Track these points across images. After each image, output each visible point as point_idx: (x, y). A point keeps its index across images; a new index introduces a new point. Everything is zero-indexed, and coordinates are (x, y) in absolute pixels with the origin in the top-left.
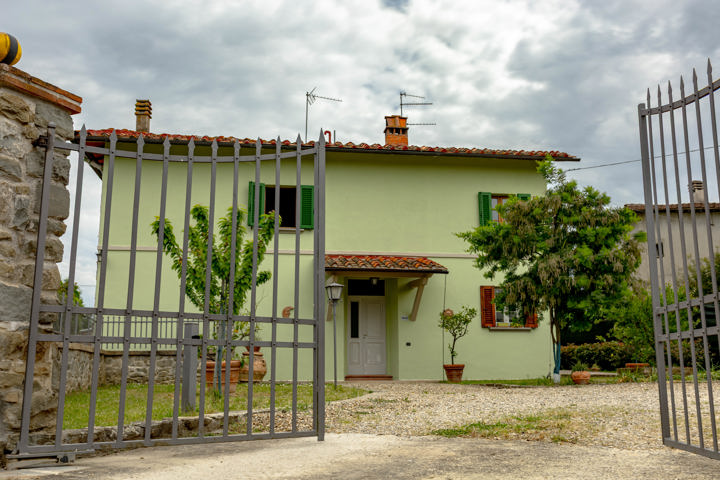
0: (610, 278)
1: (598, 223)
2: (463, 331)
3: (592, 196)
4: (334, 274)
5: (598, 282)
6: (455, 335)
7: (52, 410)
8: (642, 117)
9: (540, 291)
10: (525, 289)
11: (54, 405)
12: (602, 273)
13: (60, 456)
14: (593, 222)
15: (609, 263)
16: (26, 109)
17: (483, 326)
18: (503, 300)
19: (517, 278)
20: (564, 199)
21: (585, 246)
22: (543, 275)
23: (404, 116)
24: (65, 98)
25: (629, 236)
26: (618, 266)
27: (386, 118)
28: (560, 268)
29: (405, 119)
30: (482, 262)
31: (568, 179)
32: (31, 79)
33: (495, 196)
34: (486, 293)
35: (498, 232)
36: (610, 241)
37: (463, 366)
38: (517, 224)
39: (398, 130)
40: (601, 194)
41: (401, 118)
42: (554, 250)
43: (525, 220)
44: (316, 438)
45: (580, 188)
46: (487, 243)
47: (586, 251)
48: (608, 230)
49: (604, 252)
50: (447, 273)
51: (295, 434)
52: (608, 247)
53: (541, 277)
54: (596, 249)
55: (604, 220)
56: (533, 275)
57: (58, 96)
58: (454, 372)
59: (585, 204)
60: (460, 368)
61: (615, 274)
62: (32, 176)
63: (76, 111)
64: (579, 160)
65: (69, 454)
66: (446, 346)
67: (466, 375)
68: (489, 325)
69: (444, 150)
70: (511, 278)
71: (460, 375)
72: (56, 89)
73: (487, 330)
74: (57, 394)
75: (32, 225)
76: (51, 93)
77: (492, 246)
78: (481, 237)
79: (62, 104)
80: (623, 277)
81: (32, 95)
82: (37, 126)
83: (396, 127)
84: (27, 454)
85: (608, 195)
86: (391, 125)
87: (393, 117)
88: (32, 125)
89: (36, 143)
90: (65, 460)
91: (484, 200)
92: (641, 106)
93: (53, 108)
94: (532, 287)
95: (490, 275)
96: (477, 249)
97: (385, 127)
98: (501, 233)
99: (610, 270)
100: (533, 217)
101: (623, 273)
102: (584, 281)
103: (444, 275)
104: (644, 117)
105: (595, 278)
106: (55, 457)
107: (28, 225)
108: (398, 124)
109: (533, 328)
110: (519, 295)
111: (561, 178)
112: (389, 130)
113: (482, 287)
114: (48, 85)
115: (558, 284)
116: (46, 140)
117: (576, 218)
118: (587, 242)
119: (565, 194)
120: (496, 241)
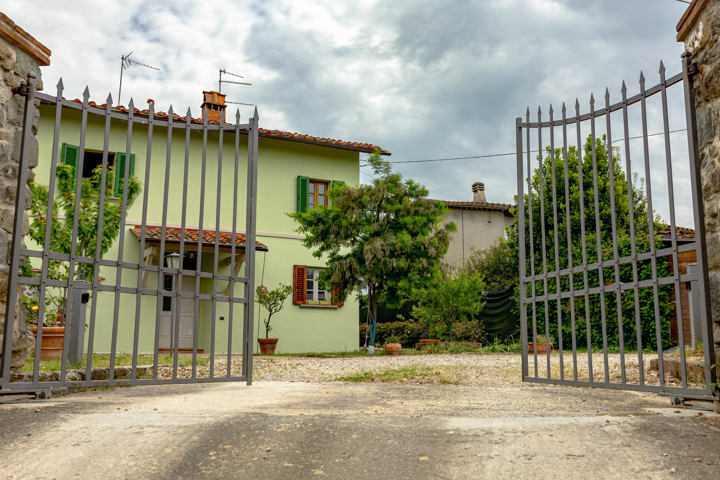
0: (424, 261)
1: (416, 213)
2: (279, 307)
3: (413, 189)
4: (154, 246)
5: (414, 264)
6: (271, 310)
7: (19, 351)
8: (519, 129)
9: (363, 270)
10: (350, 268)
11: (21, 347)
12: (418, 257)
13: (38, 393)
14: (412, 211)
15: (425, 248)
16: (9, 57)
17: (294, 303)
18: (328, 278)
19: (340, 258)
20: (389, 189)
21: (405, 232)
22: (368, 257)
23: (222, 93)
24: (39, 49)
25: (440, 226)
26: (432, 251)
27: (204, 93)
28: (383, 250)
29: (224, 96)
30: (309, 242)
31: (394, 171)
32: (16, 28)
33: (312, 181)
34: (300, 272)
35: (327, 215)
36: (425, 230)
37: (277, 340)
38: (346, 208)
39: (216, 107)
40: (420, 188)
41: (219, 95)
42: (377, 234)
43: (353, 205)
44: (245, 383)
45: (403, 181)
46: (316, 225)
47: (406, 237)
48: (425, 219)
49: (420, 238)
50: (267, 250)
51: (228, 378)
52: (423, 234)
53: (366, 257)
54: (414, 235)
55: (421, 210)
56: (358, 256)
57: (34, 47)
58: (268, 346)
59: (406, 194)
60: (274, 342)
61: (428, 258)
62: (11, 122)
63: (45, 63)
64: (389, 154)
65: (46, 391)
66: (262, 321)
67: (279, 348)
68: (300, 302)
69: (269, 132)
70: (334, 258)
71: (273, 349)
72: (33, 40)
73: (297, 307)
74: (23, 336)
75: (10, 171)
76: (29, 42)
77: (321, 227)
78: (312, 219)
79: (37, 55)
80: (435, 261)
81: (14, 43)
82: (16, 74)
83: (214, 103)
84: (8, 390)
85: (426, 188)
86: (209, 100)
87: (211, 93)
88: (12, 72)
89: (15, 91)
90: (42, 396)
91: (302, 184)
92: (519, 120)
93: (28, 58)
94: (356, 266)
95: (318, 255)
96: (306, 229)
97: (202, 102)
98: (331, 215)
99: (426, 255)
100: (360, 202)
101: (435, 258)
102: (403, 263)
103: (263, 252)
104: (520, 128)
105: (412, 261)
106: (33, 393)
107: (7, 171)
108: (217, 101)
109: (340, 307)
110: (344, 274)
111: (387, 170)
112: (206, 105)
113: (295, 266)
114: (27, 35)
115: (381, 265)
116: (28, 90)
117: (398, 206)
118: (407, 229)
119: (390, 184)
120: (324, 223)
